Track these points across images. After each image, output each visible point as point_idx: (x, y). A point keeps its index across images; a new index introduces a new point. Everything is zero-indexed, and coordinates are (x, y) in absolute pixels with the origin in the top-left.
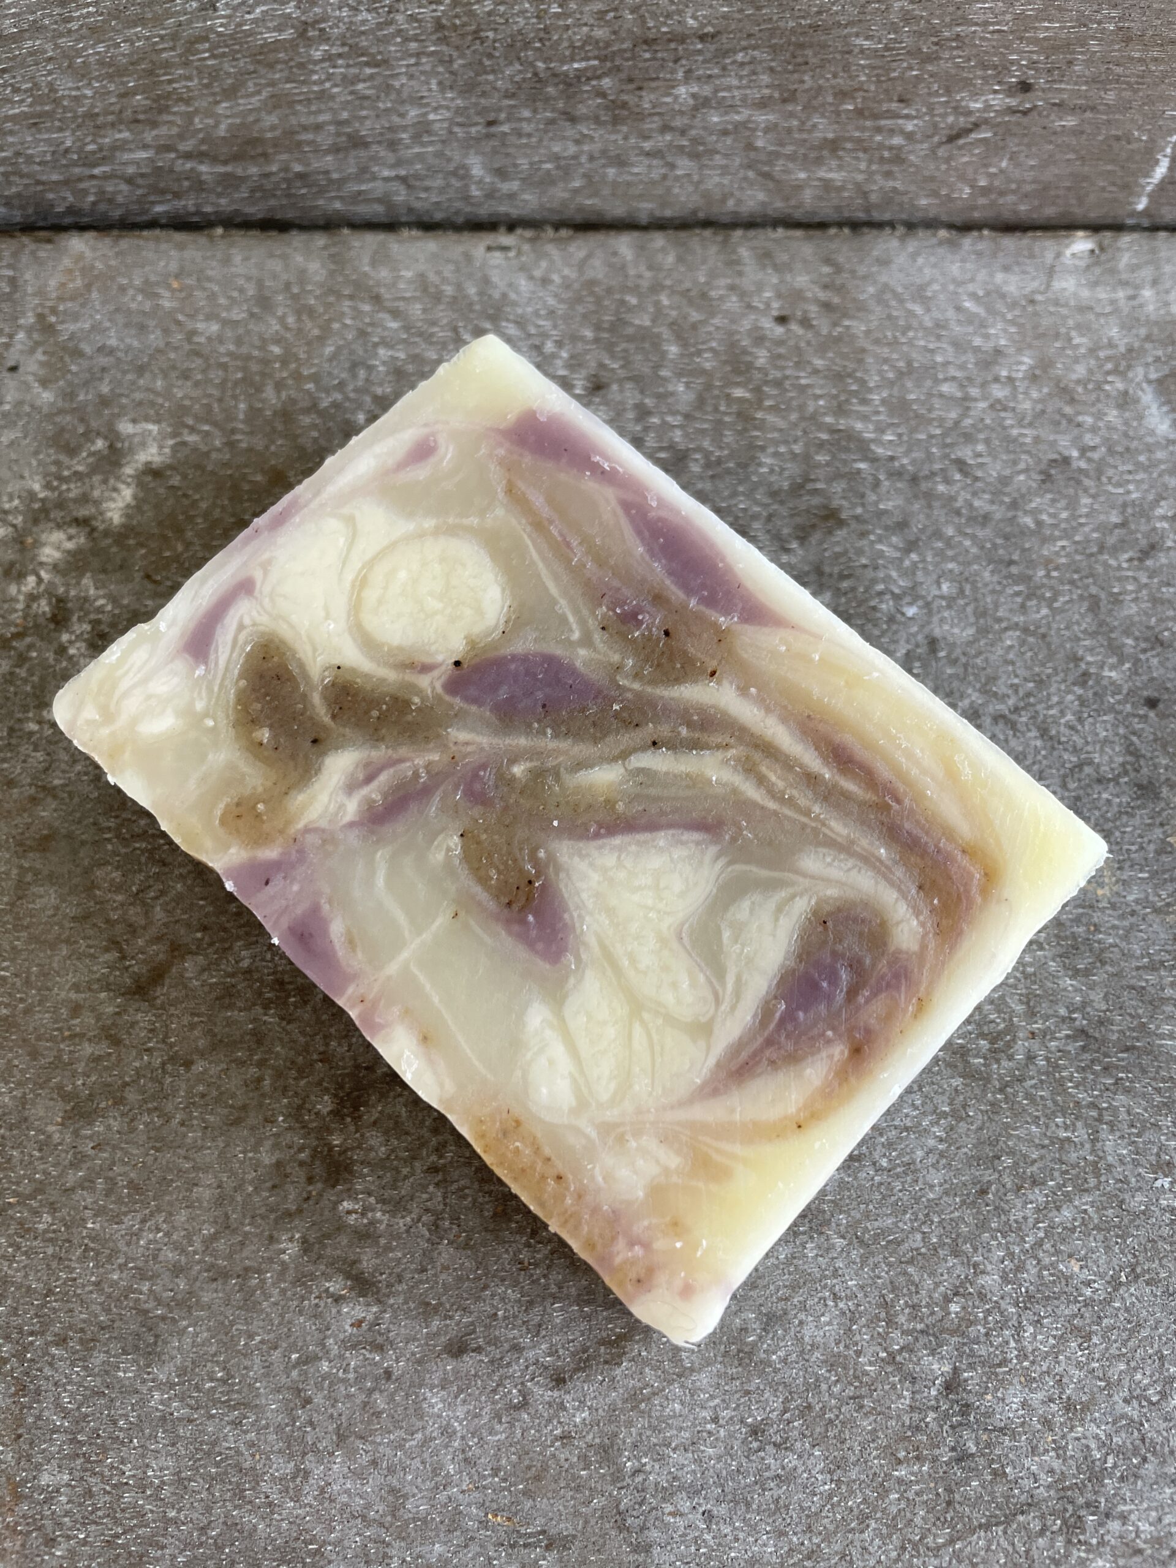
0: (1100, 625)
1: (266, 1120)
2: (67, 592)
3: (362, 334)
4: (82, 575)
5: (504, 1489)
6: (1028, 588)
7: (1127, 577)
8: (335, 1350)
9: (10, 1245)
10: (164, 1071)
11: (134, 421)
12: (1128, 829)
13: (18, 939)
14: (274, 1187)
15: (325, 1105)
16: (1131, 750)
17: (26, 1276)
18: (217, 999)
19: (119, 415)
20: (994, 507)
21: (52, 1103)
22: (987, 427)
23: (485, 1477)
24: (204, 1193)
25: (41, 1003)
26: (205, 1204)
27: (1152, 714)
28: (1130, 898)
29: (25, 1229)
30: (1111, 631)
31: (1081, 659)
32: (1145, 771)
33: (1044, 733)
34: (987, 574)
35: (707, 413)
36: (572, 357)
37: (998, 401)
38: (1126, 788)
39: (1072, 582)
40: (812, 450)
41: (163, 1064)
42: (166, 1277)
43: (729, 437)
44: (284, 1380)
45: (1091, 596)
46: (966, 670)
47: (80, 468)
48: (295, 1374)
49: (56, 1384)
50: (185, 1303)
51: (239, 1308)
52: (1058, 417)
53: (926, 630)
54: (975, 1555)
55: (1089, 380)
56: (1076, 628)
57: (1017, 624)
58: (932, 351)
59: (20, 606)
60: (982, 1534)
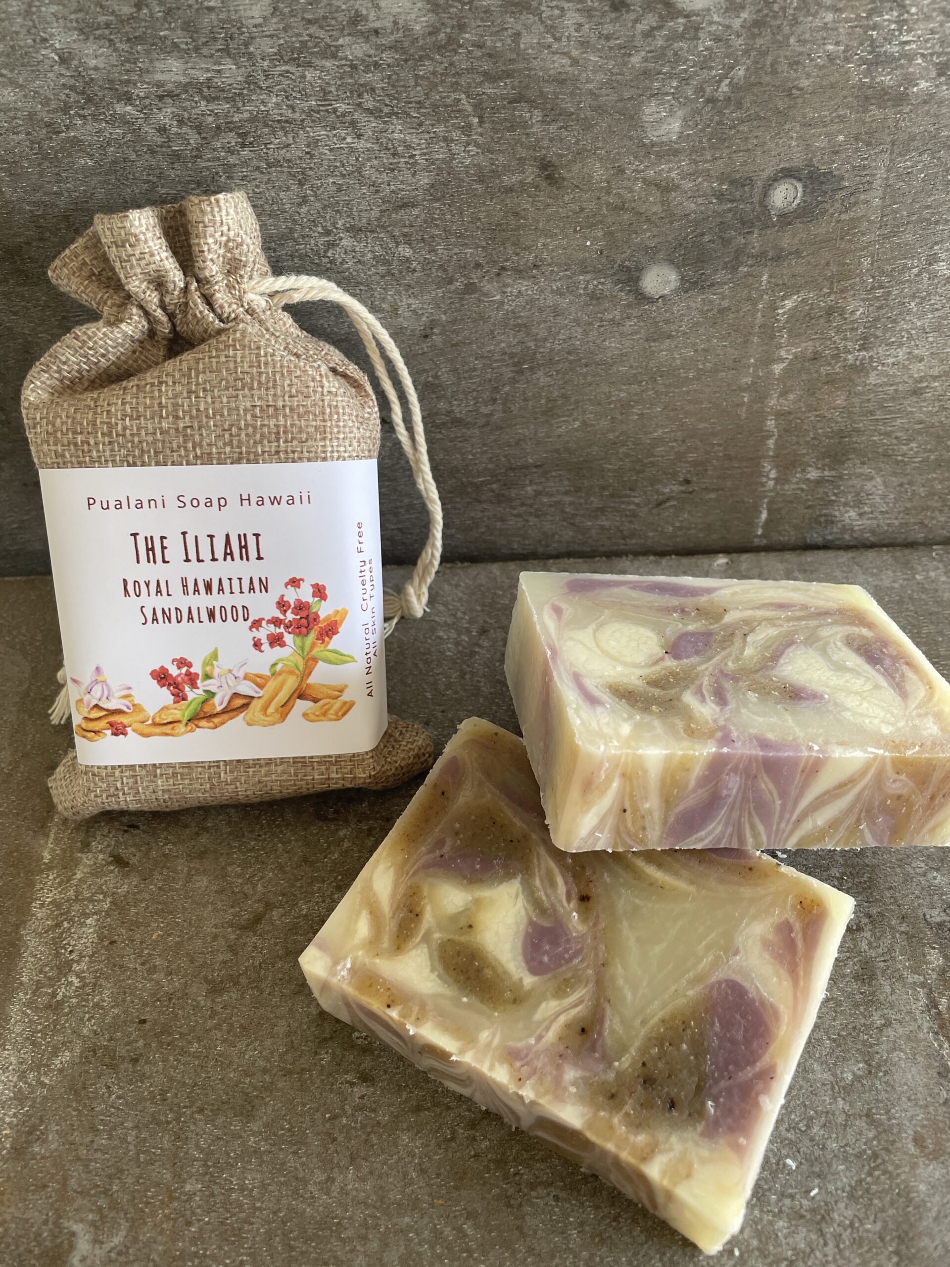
50: (269, 1088)
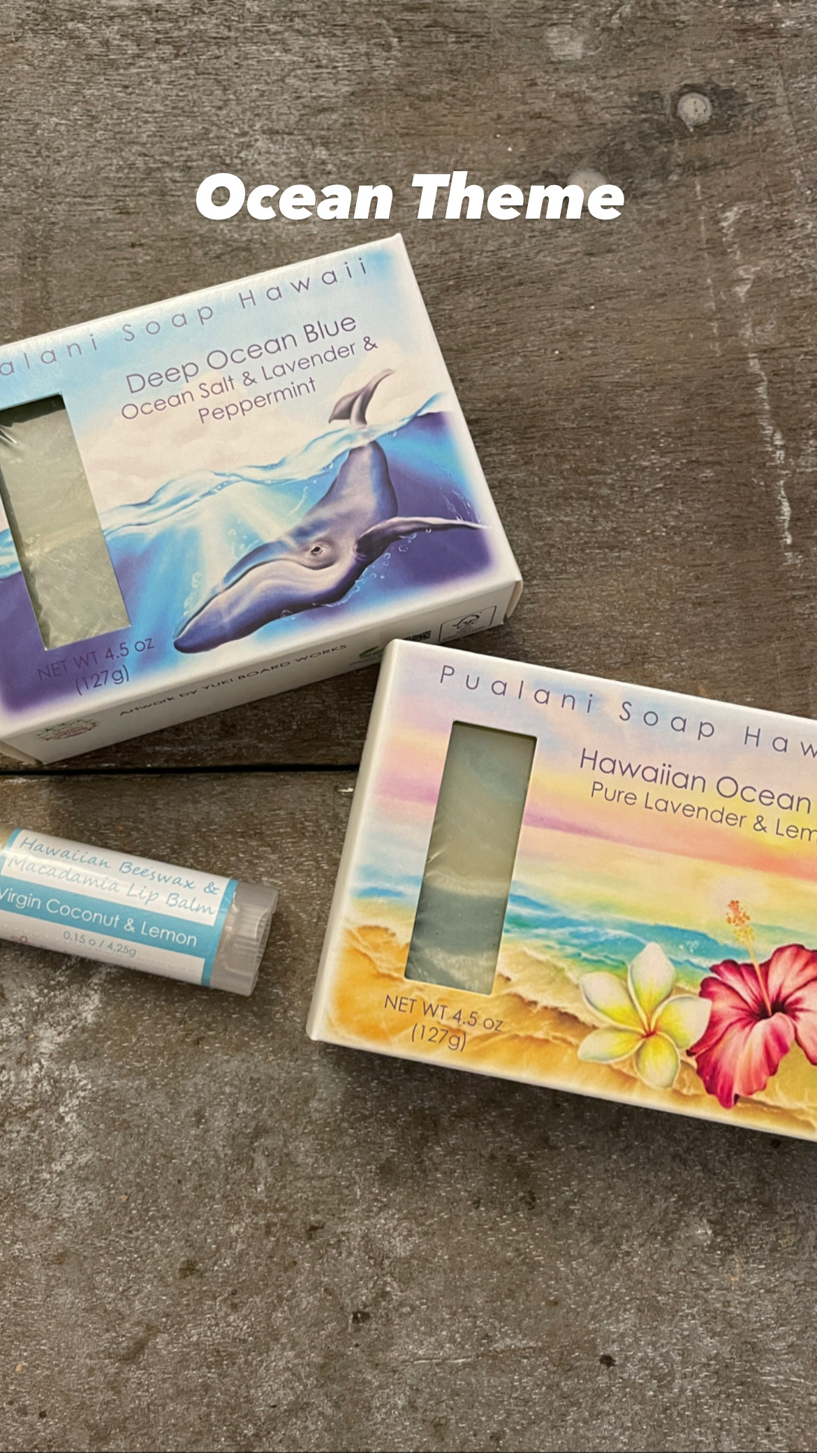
2: (60, 1075)
4: (70, 1062)
59: (30, 1086)
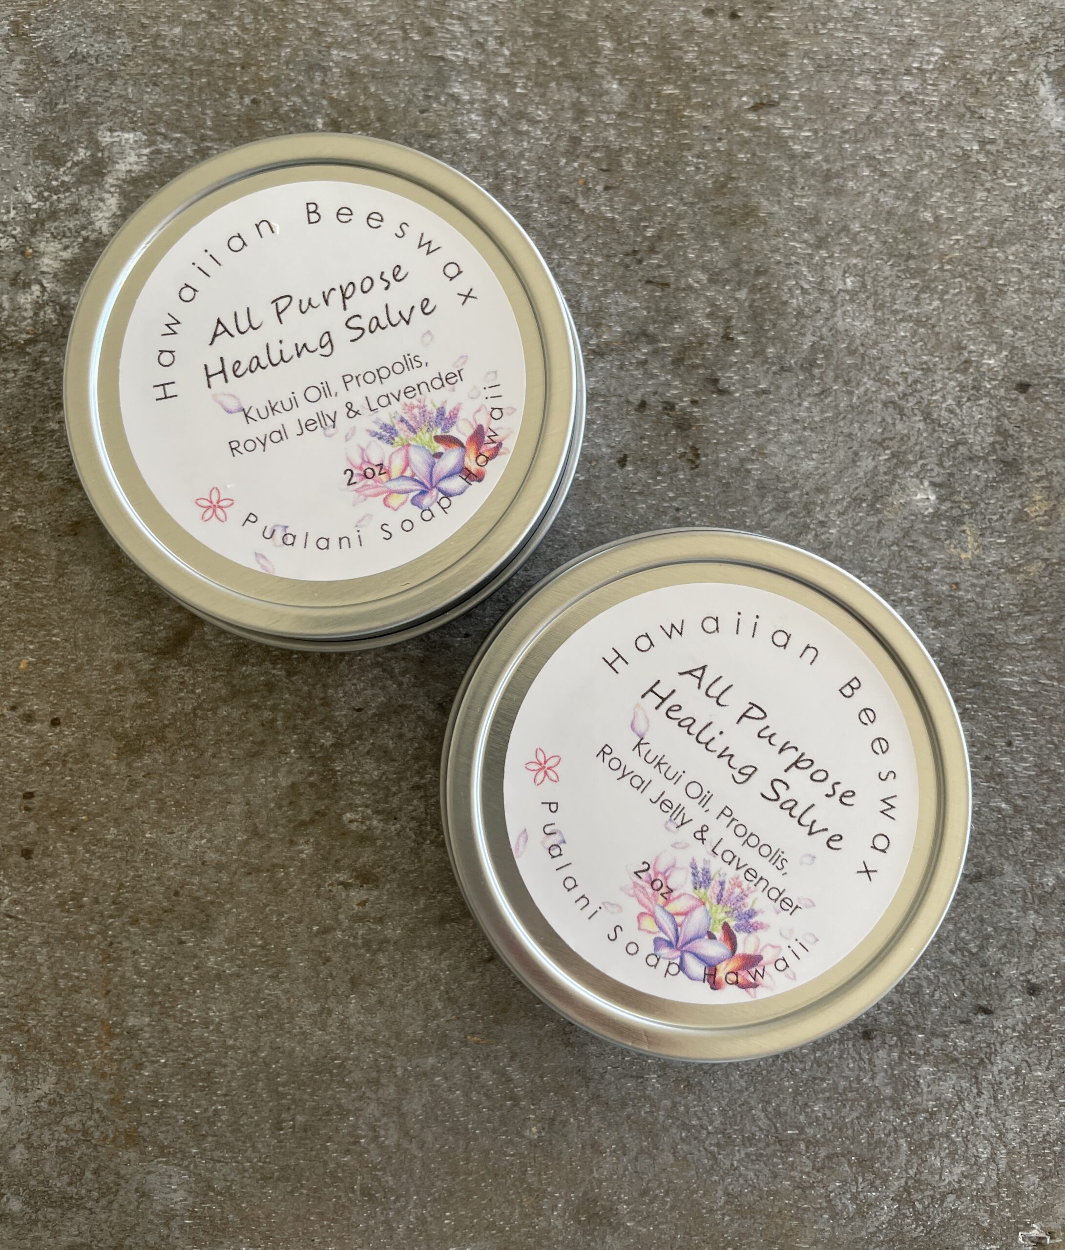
0: (984, 316)
1: (281, 752)
3: (317, 33)
5: (478, 1019)
6: (923, 281)
7: (1013, 269)
8: (346, 923)
9: (87, 852)
10: (195, 715)
11: (111, 130)
12: (992, 501)
13: (64, 610)
14: (291, 803)
15: (328, 739)
16: (1001, 432)
17: (102, 874)
18: (233, 656)
19: (97, 124)
20: (898, 203)
21: (107, 742)
22: (896, 120)
23: (464, 1011)
24: (236, 808)
25: (89, 662)
26: (237, 817)
27: (1022, 398)
28: (988, 561)
29: (97, 840)
30: (994, 322)
31: (965, 348)
32: (1011, 450)
33: (927, 417)
34: (887, 268)
35: (638, 111)
36: (513, 54)
37: (909, 93)
38: (992, 465)
39: (963, 275)
40: (735, 147)
41: (194, 709)
42: (211, 872)
43: (659, 136)
44: (307, 945)
45: (978, 287)
46: (863, 359)
47: (66, 179)
48: (316, 941)
49: (134, 952)
51: (271, 894)
52: (962, 110)
53: (830, 323)
54: (830, 1061)
55: (995, 71)
56: (962, 318)
57: (910, 316)
58: (849, 43)
60: (837, 1046)
